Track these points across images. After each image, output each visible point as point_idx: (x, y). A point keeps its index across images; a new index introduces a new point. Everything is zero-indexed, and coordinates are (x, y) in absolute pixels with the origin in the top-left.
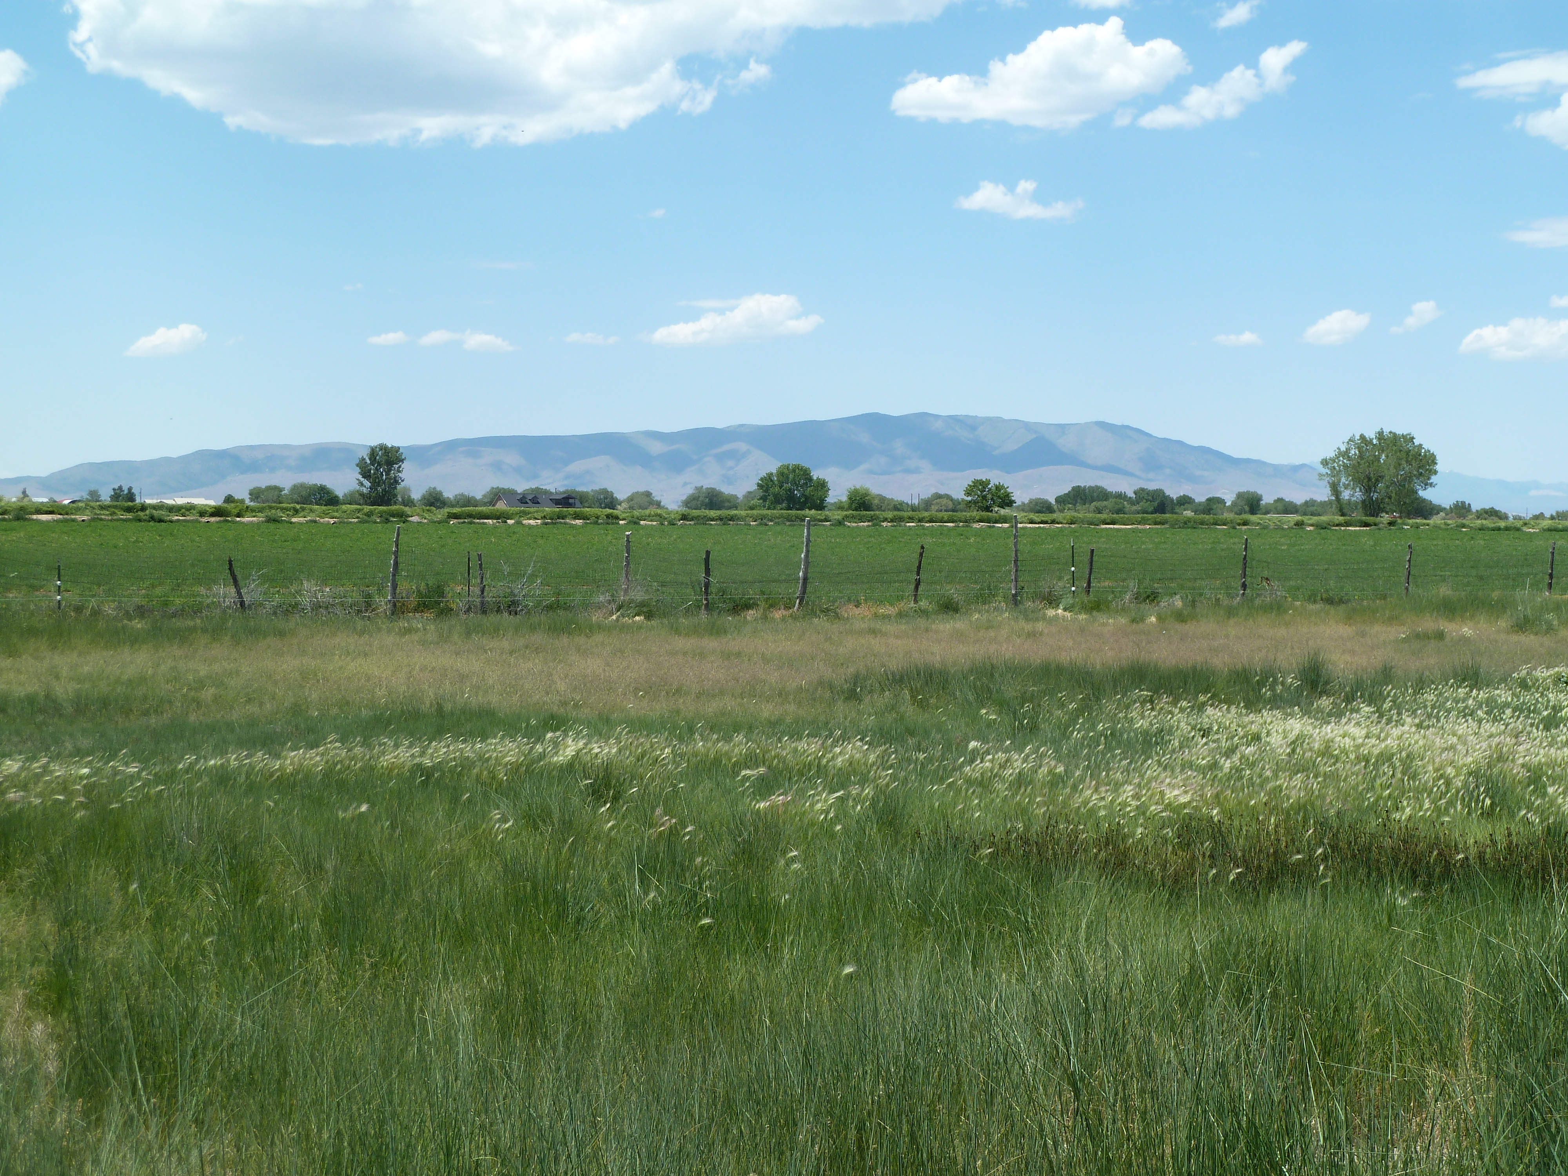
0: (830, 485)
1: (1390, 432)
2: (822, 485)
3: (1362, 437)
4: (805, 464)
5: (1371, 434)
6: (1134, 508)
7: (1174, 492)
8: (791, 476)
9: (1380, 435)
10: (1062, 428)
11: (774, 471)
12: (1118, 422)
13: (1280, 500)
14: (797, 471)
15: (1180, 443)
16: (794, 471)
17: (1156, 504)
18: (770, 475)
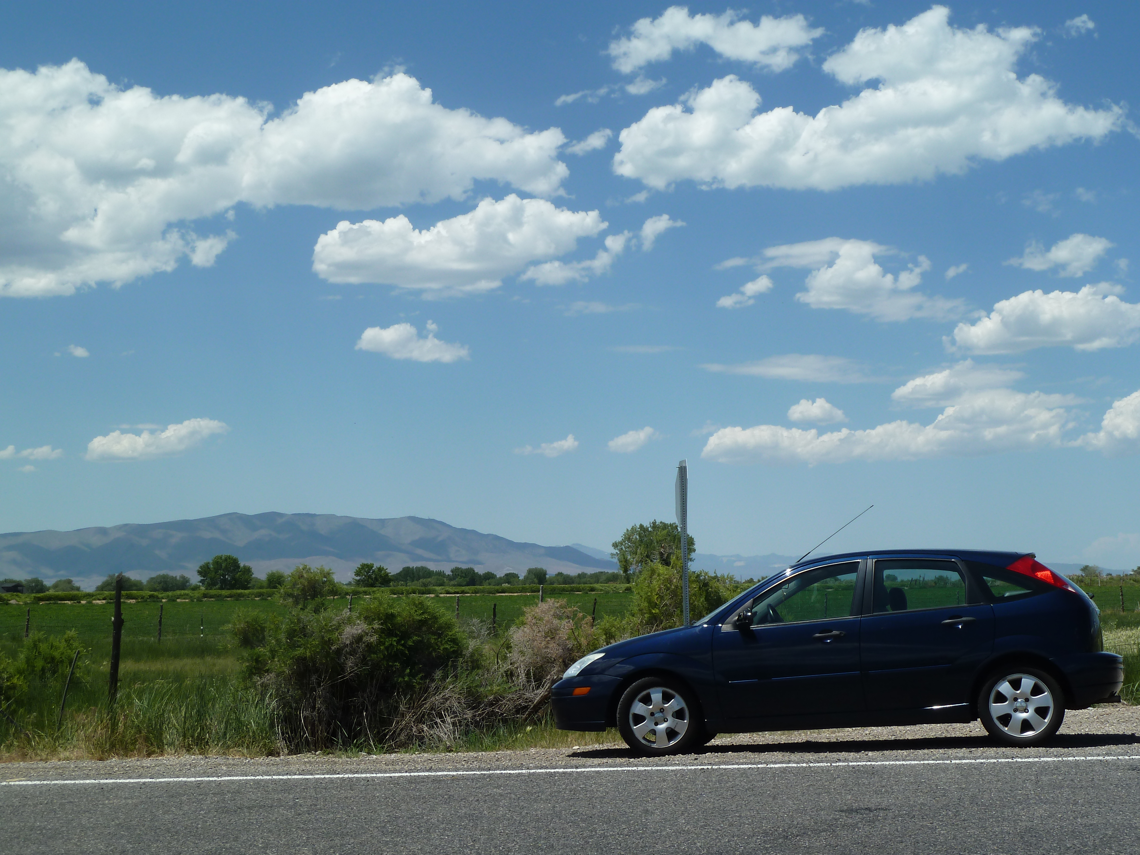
0: (253, 570)
1: (661, 522)
2: (248, 571)
3: (641, 526)
4: (235, 556)
5: (647, 524)
6: (452, 583)
7: (480, 570)
8: (224, 565)
9: (654, 525)
10: (382, 522)
11: (211, 562)
12: (425, 517)
13: (560, 574)
14: (228, 561)
15: (474, 532)
16: (226, 560)
17: (468, 579)
18: (207, 564)
